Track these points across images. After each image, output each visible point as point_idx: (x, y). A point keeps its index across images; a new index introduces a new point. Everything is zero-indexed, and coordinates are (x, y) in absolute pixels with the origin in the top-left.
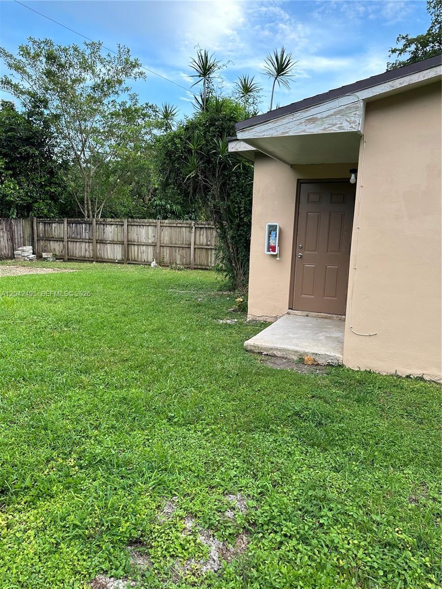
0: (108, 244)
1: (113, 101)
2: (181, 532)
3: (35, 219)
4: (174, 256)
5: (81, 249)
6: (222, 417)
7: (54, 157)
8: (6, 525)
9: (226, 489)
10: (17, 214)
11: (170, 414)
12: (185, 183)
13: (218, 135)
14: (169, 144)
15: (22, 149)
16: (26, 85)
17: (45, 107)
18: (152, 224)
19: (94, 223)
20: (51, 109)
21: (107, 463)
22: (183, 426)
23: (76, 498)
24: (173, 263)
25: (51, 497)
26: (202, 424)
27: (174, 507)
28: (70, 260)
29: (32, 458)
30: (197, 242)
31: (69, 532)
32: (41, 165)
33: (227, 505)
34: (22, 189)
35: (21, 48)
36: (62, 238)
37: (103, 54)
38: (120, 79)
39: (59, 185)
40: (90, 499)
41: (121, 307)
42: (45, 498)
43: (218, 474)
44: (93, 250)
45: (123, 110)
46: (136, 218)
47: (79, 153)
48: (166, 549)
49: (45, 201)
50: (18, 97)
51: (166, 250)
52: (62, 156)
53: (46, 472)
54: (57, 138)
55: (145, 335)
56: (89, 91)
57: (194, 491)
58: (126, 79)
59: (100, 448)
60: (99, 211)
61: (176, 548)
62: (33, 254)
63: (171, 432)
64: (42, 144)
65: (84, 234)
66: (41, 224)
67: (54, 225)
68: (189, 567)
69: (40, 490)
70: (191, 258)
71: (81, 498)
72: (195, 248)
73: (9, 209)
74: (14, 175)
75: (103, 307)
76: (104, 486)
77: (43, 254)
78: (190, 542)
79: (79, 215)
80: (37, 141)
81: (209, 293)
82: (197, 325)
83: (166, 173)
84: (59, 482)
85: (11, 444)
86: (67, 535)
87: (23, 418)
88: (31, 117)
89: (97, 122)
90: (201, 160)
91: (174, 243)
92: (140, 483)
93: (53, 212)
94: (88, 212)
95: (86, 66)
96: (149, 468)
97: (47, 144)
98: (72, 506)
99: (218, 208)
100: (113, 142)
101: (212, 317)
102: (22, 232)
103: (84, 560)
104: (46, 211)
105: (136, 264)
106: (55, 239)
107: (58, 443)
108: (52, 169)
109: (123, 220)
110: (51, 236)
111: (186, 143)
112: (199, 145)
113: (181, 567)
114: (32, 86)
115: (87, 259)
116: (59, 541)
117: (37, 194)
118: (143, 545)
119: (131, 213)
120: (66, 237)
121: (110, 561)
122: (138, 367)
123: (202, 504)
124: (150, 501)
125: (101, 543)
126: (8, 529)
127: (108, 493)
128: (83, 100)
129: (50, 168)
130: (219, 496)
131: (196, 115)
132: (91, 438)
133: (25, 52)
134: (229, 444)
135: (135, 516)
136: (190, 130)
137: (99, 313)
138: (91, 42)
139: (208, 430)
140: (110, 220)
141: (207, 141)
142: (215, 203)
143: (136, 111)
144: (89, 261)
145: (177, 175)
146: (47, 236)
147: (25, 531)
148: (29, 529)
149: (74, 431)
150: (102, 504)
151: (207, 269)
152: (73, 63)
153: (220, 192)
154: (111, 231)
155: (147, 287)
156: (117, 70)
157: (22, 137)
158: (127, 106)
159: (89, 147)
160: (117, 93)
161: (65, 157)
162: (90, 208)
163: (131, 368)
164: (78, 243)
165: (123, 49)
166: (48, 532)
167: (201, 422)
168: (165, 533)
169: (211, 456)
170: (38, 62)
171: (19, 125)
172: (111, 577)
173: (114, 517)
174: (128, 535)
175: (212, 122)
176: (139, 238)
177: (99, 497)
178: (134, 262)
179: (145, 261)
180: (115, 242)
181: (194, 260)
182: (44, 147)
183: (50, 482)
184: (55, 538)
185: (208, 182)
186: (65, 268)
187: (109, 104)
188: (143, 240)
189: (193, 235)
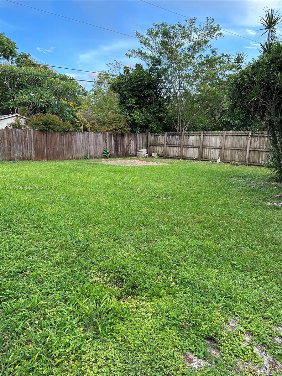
0: (190, 148)
1: (200, 55)
2: (242, 342)
3: (149, 133)
4: (234, 155)
5: (174, 151)
6: (271, 271)
7: (162, 95)
8: (136, 306)
9: (275, 322)
10: (140, 130)
11: (233, 262)
12: (248, 106)
13: (277, 69)
14: (239, 79)
15: (145, 92)
16: (149, 53)
17: (160, 65)
18: (220, 134)
19: (183, 135)
20: (163, 65)
21: (192, 284)
22: (242, 271)
23: (174, 301)
24: (233, 161)
25: (160, 297)
26: (256, 273)
27: (237, 324)
28: (167, 158)
29: (149, 271)
30: (252, 146)
31: (170, 320)
32: (155, 101)
33: (276, 333)
34: (143, 115)
35: (149, 31)
36: (163, 144)
37: (196, 26)
38: (206, 40)
39: (164, 112)
40: (182, 304)
41: (197, 188)
42: (156, 297)
43: (269, 309)
44: (180, 152)
45: (206, 61)
46: (209, 131)
47: (177, 91)
48: (231, 350)
49: (155, 122)
50: (145, 61)
51: (229, 152)
52: (167, 94)
53: (156, 282)
54: (164, 83)
55: (214, 208)
56: (186, 51)
57: (251, 317)
58: (210, 40)
59: (187, 274)
60: (186, 127)
61: (239, 352)
62: (147, 153)
63: (234, 274)
64: (156, 88)
65: (176, 141)
66: (152, 136)
67: (159, 136)
68: (247, 366)
69: (154, 291)
70: (247, 158)
71: (177, 302)
72: (250, 150)
73: (136, 128)
74: (140, 108)
75: (186, 187)
76: (190, 298)
77: (152, 153)
78: (249, 351)
79: (174, 130)
80: (154, 86)
81: (260, 182)
82: (251, 205)
83: (235, 100)
84: (164, 289)
85: (138, 261)
86: (169, 322)
87: (144, 247)
88: (151, 72)
89: (189, 71)
90: (262, 88)
91: (234, 147)
92: (213, 302)
93: (159, 129)
94: (179, 128)
95: (185, 35)
96: (219, 294)
97: (159, 87)
98: (172, 305)
99: (273, 121)
100: (198, 82)
101: (262, 200)
102: (142, 141)
103: (180, 340)
104: (155, 128)
105: (207, 161)
106: (159, 145)
107: (163, 265)
108: (161, 103)
109: (201, 132)
110: (157, 143)
111: (252, 77)
112: (262, 78)
113: (242, 365)
114: (153, 53)
115: (176, 157)
116: (165, 324)
117: (151, 118)
118: (215, 342)
119: (205, 127)
120: (165, 144)
121: (195, 346)
122: (209, 227)
123: (258, 327)
124: (220, 316)
125: (189, 333)
126: (137, 309)
127: (193, 303)
128: (182, 57)
129: (159, 102)
130: (270, 325)
131: (261, 57)
132: (182, 266)
133: (151, 33)
134: (277, 291)
135: (210, 322)
136: (255, 68)
137: (184, 191)
138: (189, 19)
139: (261, 278)
140: (193, 132)
141: (268, 75)
142: (270, 118)
143: (215, 60)
144: (178, 158)
145: (243, 100)
146: (155, 143)
147: (146, 313)
148: (148, 313)
149: (172, 260)
150: (190, 309)
151: (258, 166)
152: (178, 34)
153: (275, 110)
154: (192, 140)
155: (215, 176)
156: (205, 35)
157: (145, 84)
158: (210, 57)
159: (183, 87)
160: (204, 50)
161: (168, 94)
162: (181, 125)
163: (204, 227)
164: (172, 147)
165: (209, 20)
166: (158, 317)
167: (255, 272)
168: (231, 339)
169: (263, 296)
170: (157, 38)
171: (144, 77)
172: (196, 356)
173: (198, 319)
174: (206, 333)
175: (273, 61)
176: (210, 144)
177: (188, 304)
178: (206, 160)
179: (213, 159)
180: (194, 147)
181: (249, 159)
182: (157, 89)
183: (159, 288)
184: (162, 322)
185: (266, 104)
186: (164, 162)
187: (198, 57)
188: (213, 145)
189: (249, 141)
